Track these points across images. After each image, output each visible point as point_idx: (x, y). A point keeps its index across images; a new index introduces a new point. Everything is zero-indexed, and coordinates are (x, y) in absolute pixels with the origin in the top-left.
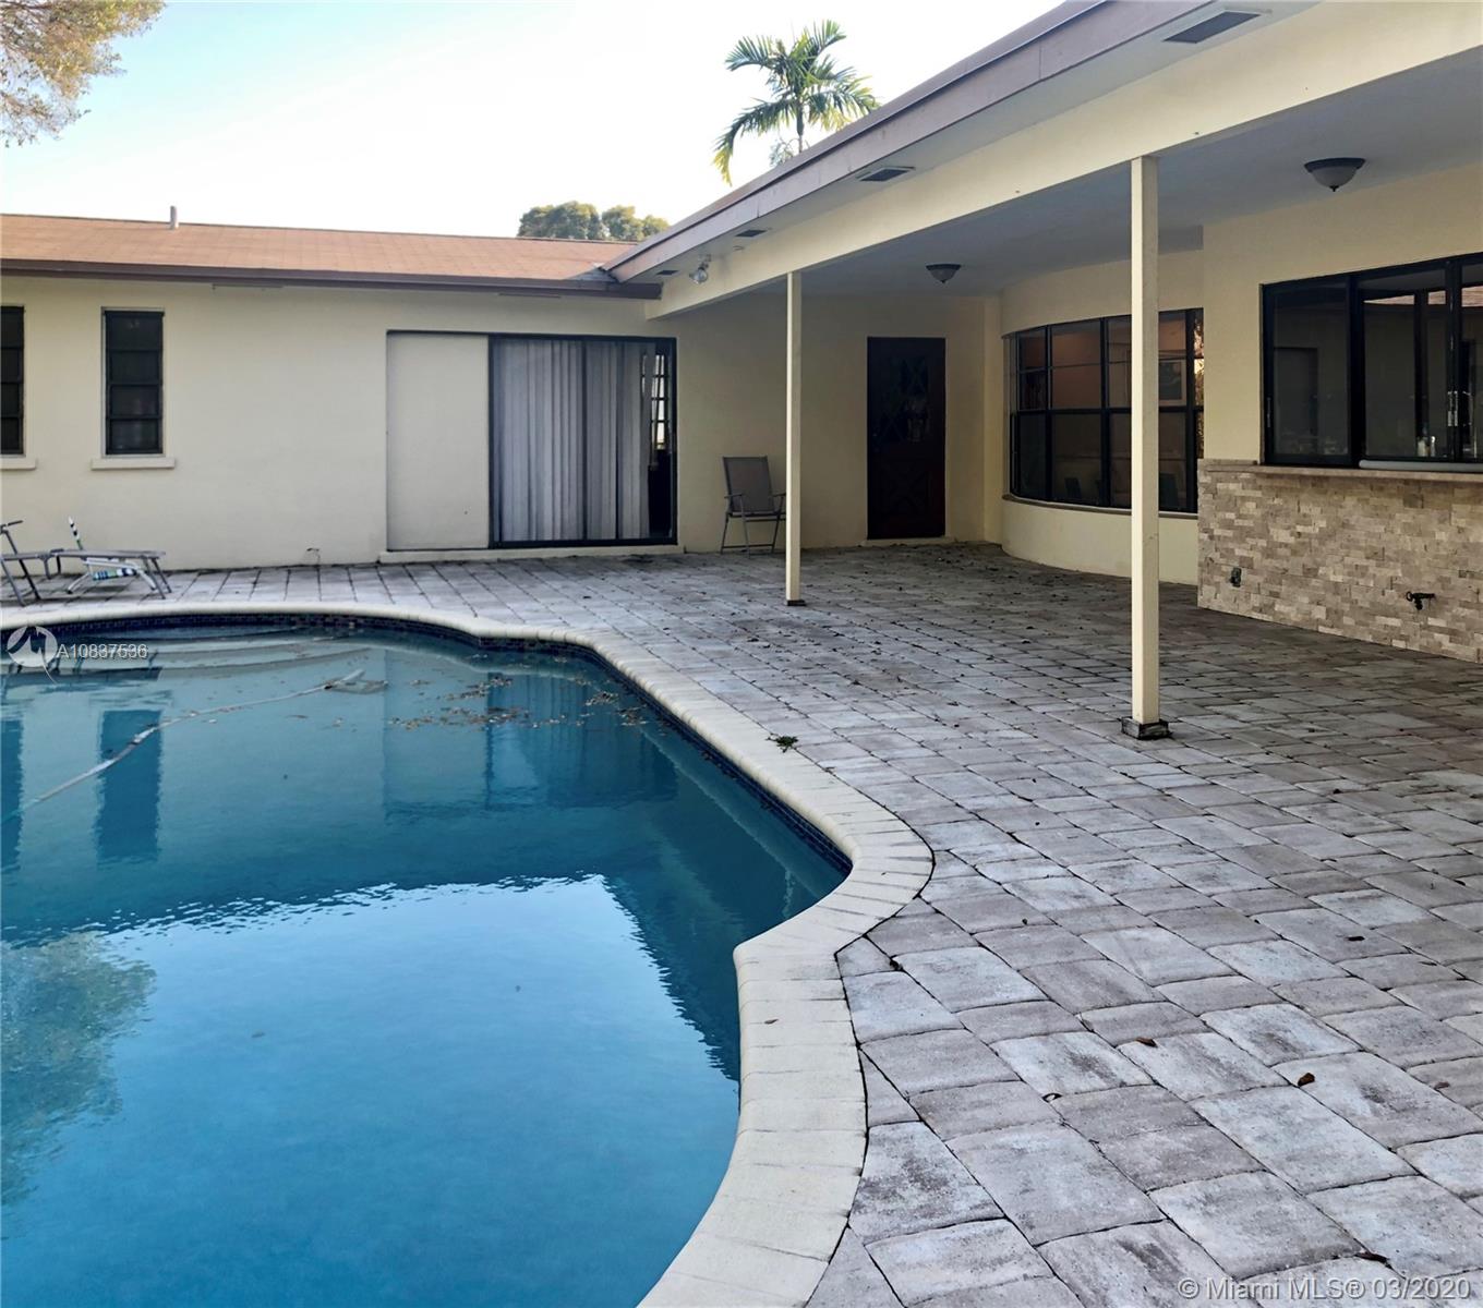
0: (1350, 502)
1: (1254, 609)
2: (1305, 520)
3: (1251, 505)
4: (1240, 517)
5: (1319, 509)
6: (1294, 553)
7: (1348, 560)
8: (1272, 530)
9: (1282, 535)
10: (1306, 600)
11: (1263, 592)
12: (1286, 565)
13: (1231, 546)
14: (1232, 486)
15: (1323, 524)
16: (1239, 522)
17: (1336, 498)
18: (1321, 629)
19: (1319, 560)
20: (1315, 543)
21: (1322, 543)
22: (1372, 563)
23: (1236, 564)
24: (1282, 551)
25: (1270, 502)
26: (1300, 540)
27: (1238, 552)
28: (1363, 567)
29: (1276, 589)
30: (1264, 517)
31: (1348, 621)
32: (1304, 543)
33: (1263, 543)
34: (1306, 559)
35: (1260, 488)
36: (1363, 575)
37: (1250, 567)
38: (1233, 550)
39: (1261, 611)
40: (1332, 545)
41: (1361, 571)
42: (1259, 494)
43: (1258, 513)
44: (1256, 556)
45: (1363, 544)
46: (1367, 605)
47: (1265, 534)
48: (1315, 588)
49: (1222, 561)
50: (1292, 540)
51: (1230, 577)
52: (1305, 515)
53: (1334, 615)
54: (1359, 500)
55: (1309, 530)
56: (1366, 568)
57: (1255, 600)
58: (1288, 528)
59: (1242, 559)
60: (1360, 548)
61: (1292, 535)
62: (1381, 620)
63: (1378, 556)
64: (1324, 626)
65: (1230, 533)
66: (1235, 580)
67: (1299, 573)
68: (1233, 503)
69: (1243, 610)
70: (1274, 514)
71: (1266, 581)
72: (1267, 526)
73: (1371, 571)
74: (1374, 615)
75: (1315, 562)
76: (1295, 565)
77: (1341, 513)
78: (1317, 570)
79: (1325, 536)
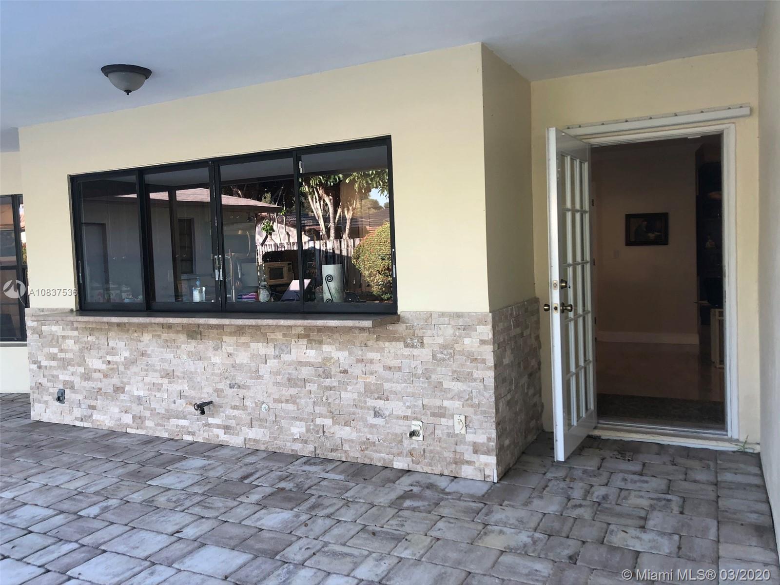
0: (147, 337)
1: (77, 419)
2: (113, 351)
3: (70, 343)
4: (61, 351)
5: (124, 343)
6: (106, 376)
7: (147, 380)
8: (87, 360)
9: (95, 363)
10: (117, 410)
11: (83, 406)
12: (100, 385)
13: (55, 373)
14: (54, 328)
15: (127, 354)
16: (62, 355)
17: (136, 335)
18: (129, 430)
19: (125, 380)
20: (121, 368)
21: (127, 368)
22: (166, 381)
23: (61, 386)
24: (96, 375)
25: (86, 339)
26: (111, 366)
27: (61, 377)
28: (158, 384)
29: (93, 403)
30: (81, 351)
31: (149, 423)
32: (112, 369)
33: (81, 370)
34: (115, 380)
35: (77, 329)
36: (159, 390)
37: (72, 388)
38: (57, 377)
39: (82, 420)
40: (134, 369)
41: (158, 387)
42: (76, 333)
43: (76, 348)
44: (77, 380)
45: (158, 368)
46: (163, 412)
47: (82, 363)
48: (122, 401)
49: (49, 384)
50: (104, 367)
51: (56, 396)
52: (113, 348)
53: (139, 419)
54: (153, 336)
55: (116, 359)
56: (161, 385)
57: (77, 412)
58: (101, 358)
59: (65, 383)
60: (156, 371)
61: (103, 363)
62: (174, 421)
63: (169, 375)
64: (131, 428)
65: (54, 363)
66: (60, 399)
67: (110, 390)
68: (55, 341)
69: (68, 420)
70: (89, 348)
71: (85, 398)
72: (84, 356)
73: (165, 387)
74: (169, 418)
75: (122, 382)
76: (107, 385)
77: (141, 346)
78: (123, 388)
79: (129, 363)
